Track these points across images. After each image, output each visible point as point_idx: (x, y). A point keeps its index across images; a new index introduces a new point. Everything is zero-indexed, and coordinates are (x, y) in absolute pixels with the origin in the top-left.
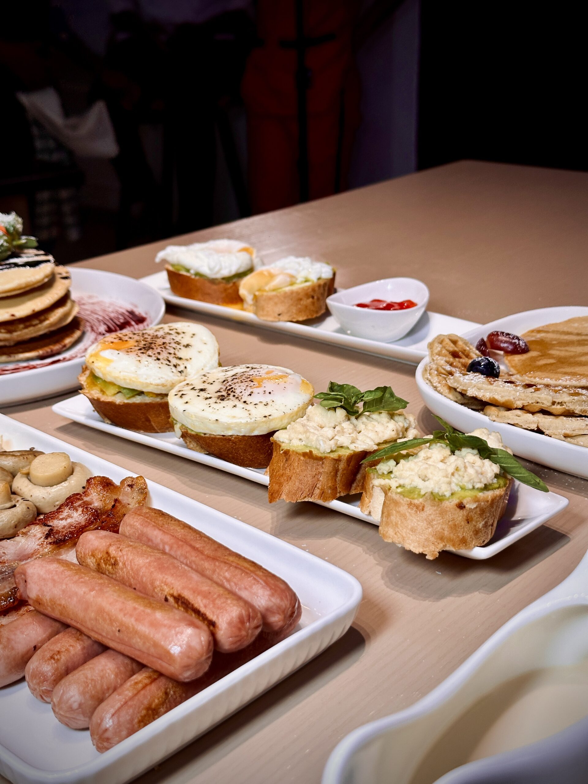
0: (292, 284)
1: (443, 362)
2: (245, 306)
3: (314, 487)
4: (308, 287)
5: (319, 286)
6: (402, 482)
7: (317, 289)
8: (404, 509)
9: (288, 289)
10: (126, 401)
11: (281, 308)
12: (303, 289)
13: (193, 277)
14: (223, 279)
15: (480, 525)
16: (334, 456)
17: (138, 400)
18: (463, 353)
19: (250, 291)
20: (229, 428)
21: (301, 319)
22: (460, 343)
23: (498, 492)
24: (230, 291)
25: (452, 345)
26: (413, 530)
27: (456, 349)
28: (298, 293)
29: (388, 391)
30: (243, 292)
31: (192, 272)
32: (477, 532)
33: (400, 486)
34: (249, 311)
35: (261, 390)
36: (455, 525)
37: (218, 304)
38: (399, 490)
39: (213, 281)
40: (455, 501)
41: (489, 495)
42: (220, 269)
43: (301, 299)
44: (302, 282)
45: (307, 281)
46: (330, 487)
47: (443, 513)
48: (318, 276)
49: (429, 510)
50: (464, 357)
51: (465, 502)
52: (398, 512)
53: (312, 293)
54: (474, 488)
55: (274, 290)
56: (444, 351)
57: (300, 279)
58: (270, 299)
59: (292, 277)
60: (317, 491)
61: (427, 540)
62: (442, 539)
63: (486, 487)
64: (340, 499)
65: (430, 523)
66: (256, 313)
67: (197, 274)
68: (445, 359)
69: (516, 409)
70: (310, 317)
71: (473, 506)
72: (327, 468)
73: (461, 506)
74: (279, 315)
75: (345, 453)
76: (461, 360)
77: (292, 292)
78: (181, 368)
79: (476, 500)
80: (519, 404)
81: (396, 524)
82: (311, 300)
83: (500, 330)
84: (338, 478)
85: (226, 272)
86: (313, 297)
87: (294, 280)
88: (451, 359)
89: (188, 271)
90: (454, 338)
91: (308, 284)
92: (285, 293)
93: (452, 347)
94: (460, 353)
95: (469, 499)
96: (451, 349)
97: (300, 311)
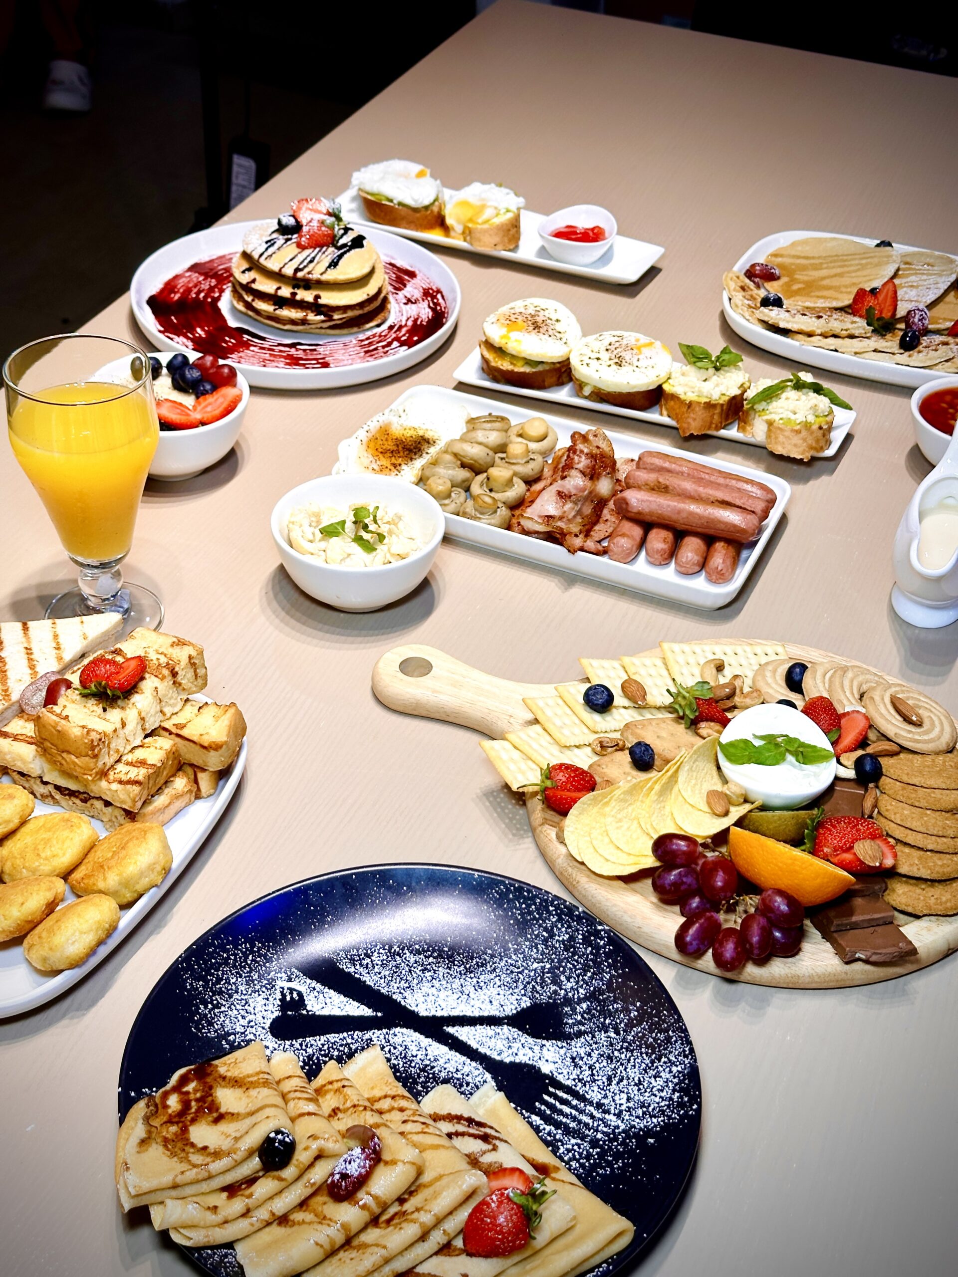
0: (497, 215)
2: (452, 233)
4: (513, 218)
6: (781, 416)
8: (787, 434)
9: (497, 221)
11: (495, 239)
12: (509, 220)
13: (394, 206)
16: (720, 401)
21: (509, 246)
26: (795, 445)
28: (507, 225)
30: (449, 220)
31: (395, 202)
32: (827, 441)
33: (781, 419)
35: (643, 356)
36: (817, 439)
37: (421, 231)
38: (781, 421)
39: (415, 210)
40: (817, 425)
41: (831, 417)
43: (509, 230)
44: (505, 213)
45: (508, 211)
46: (720, 422)
47: (812, 433)
49: (804, 432)
51: (822, 425)
53: (516, 223)
54: (823, 415)
55: (484, 222)
57: (502, 210)
58: (484, 231)
59: (494, 207)
61: (804, 450)
62: (809, 449)
63: (829, 414)
65: (804, 440)
66: (470, 243)
67: (400, 204)
70: (513, 243)
71: (826, 427)
72: (718, 410)
73: (820, 428)
74: (495, 245)
75: (726, 399)
77: (502, 225)
78: (564, 340)
79: (827, 423)
82: (515, 229)
84: (723, 416)
85: (426, 202)
87: (497, 210)
91: (510, 214)
92: (497, 226)
97: (510, 240)
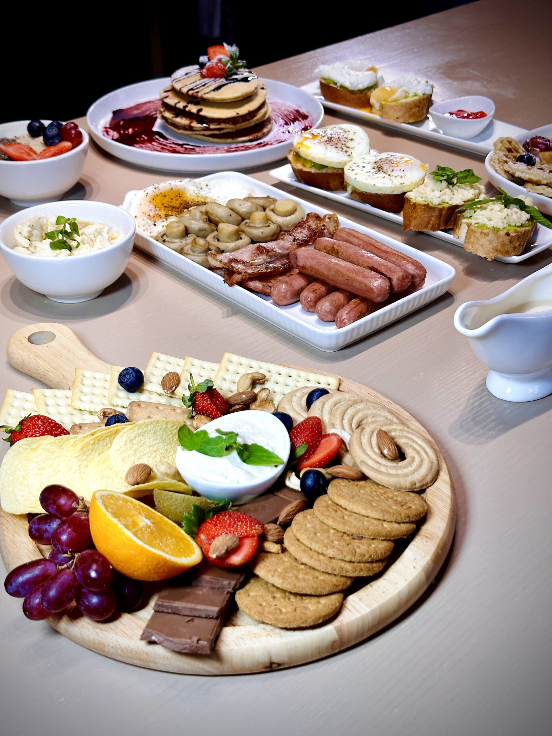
0: (406, 97)
1: (502, 155)
2: (374, 110)
3: (428, 223)
4: (417, 100)
5: (424, 99)
6: (477, 221)
7: (422, 101)
8: (478, 235)
9: (403, 101)
10: (318, 172)
11: (399, 114)
12: (413, 101)
13: (339, 88)
14: (359, 90)
15: (517, 245)
16: (440, 207)
17: (324, 171)
18: (514, 149)
19: (378, 101)
20: (381, 189)
21: (411, 121)
22: (513, 143)
23: (527, 228)
24: (363, 99)
25: (508, 144)
26: (482, 246)
27: (510, 147)
28: (410, 104)
29: (471, 172)
30: (372, 101)
31: (338, 85)
32: (515, 248)
33: (476, 223)
34: (377, 114)
35: (398, 168)
36: (504, 244)
37: (355, 108)
38: (476, 225)
39: (352, 92)
40: (505, 231)
41: (523, 229)
42: (358, 84)
43: (411, 108)
44: (413, 96)
45: (416, 95)
46: (437, 224)
47: (498, 237)
48: (423, 93)
49: (491, 236)
50: (514, 152)
51: (510, 232)
52: (475, 236)
53: (419, 104)
54: (515, 225)
55: (395, 101)
56: (503, 148)
57: (411, 94)
58: (392, 107)
59: (406, 92)
60: (430, 226)
61: (489, 251)
62: (496, 250)
63: (522, 226)
64: (442, 230)
65: (491, 242)
66: (381, 116)
67: (342, 86)
68: (503, 153)
69: (543, 185)
70: (416, 120)
71: (514, 234)
72: (436, 213)
73: (508, 234)
74: (397, 118)
75: (447, 206)
76: (513, 154)
77: (406, 103)
78: (349, 153)
79: (516, 231)
80: (545, 182)
81: (473, 243)
82: (418, 108)
83: (539, 135)
84: (442, 219)
85: (361, 86)
86: (419, 107)
87: (407, 94)
88: (507, 153)
89: (336, 84)
90: (510, 140)
91: (416, 98)
92: (402, 104)
93: (508, 146)
94: (513, 150)
95: (512, 231)
96: (507, 147)
97: (410, 116)
